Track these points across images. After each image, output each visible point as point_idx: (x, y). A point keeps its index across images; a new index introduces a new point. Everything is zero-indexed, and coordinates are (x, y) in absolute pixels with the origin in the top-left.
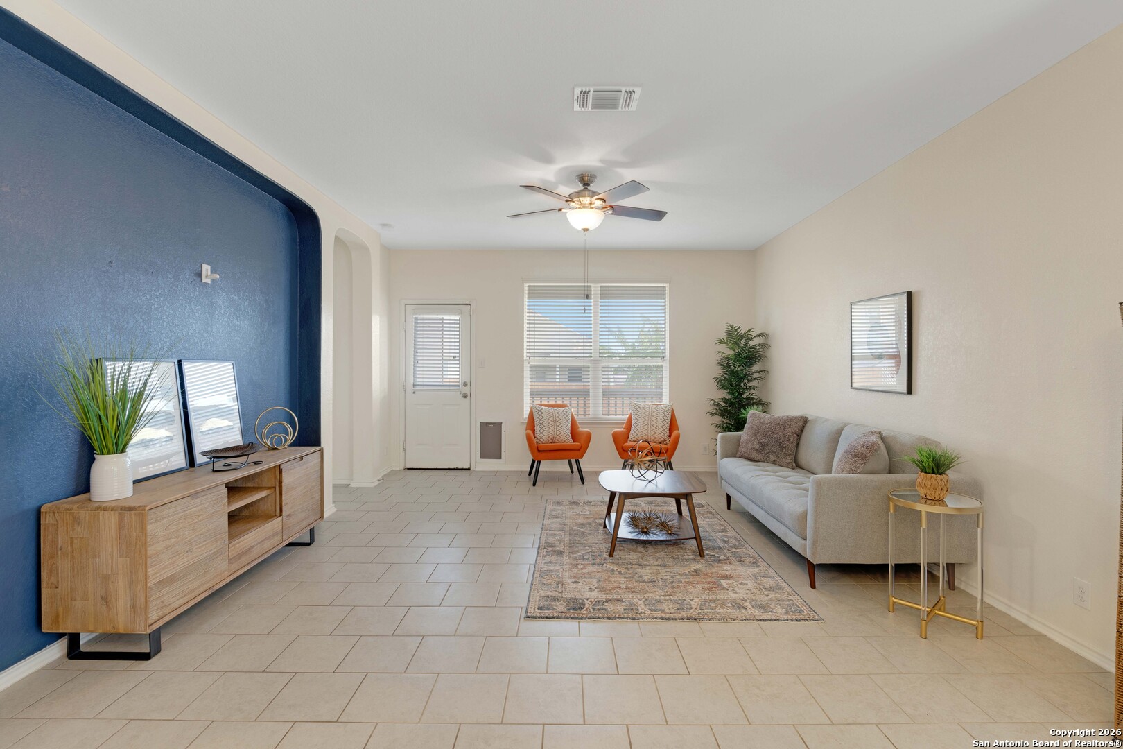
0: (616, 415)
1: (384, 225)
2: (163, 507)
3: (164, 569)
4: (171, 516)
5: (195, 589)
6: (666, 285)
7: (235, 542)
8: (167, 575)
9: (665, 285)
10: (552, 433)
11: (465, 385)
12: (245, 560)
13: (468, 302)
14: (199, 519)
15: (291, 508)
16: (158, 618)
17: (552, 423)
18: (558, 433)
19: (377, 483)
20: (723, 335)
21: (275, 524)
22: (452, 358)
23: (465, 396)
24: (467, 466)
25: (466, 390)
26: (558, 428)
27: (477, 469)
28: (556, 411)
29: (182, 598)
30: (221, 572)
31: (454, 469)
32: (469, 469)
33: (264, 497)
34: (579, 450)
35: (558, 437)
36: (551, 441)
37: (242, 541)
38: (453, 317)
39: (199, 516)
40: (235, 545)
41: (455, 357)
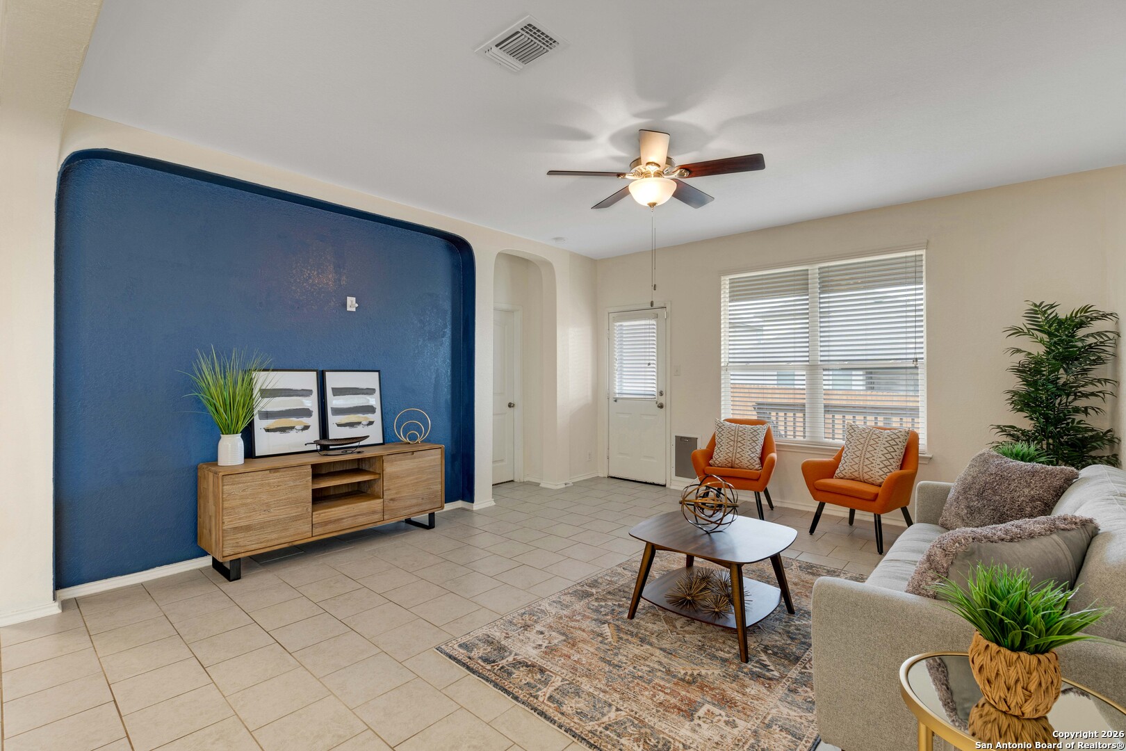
0: (833, 438)
1: (557, 239)
2: (240, 475)
3: (239, 519)
4: (248, 482)
5: (272, 540)
6: (923, 252)
7: (322, 511)
8: (242, 524)
9: (918, 253)
10: (730, 455)
11: (661, 394)
12: (331, 527)
13: (663, 305)
14: (279, 488)
15: (396, 493)
16: (232, 553)
17: (732, 443)
18: (738, 455)
19: (564, 486)
20: (1022, 323)
21: (376, 504)
22: (647, 366)
23: (661, 406)
24: (662, 482)
25: (662, 400)
26: (739, 450)
27: (672, 487)
28: (741, 429)
29: (258, 543)
30: (301, 532)
31: (650, 484)
32: (664, 486)
33: (371, 480)
34: (757, 480)
35: (737, 461)
36: (729, 465)
37: (328, 512)
38: (647, 322)
39: (278, 486)
40: (320, 514)
41: (649, 364)
